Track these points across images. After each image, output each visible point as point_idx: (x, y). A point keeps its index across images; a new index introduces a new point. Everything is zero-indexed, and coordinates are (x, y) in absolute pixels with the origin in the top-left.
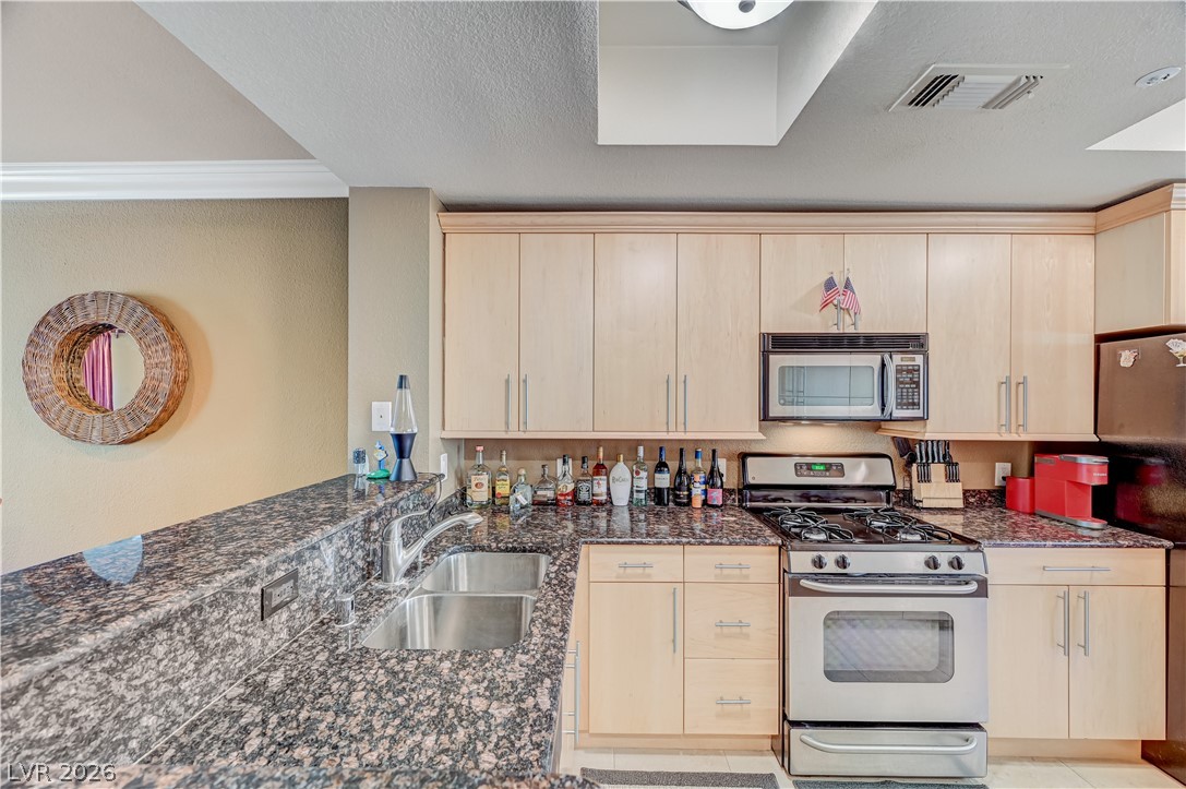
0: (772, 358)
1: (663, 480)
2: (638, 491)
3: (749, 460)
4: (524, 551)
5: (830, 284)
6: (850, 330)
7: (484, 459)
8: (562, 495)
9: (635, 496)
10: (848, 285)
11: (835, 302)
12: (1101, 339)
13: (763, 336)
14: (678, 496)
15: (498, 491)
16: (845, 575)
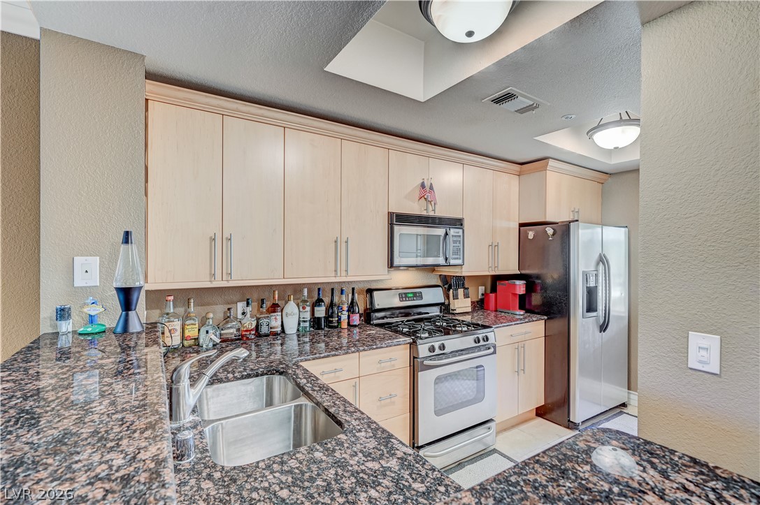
0: (396, 228)
1: (321, 312)
2: (304, 321)
3: (375, 293)
4: (257, 375)
5: (423, 186)
6: (431, 214)
7: (174, 307)
8: (246, 331)
9: (301, 325)
10: (431, 188)
11: (426, 197)
12: (521, 225)
13: (390, 214)
14: (332, 322)
15: (187, 333)
16: (443, 354)
